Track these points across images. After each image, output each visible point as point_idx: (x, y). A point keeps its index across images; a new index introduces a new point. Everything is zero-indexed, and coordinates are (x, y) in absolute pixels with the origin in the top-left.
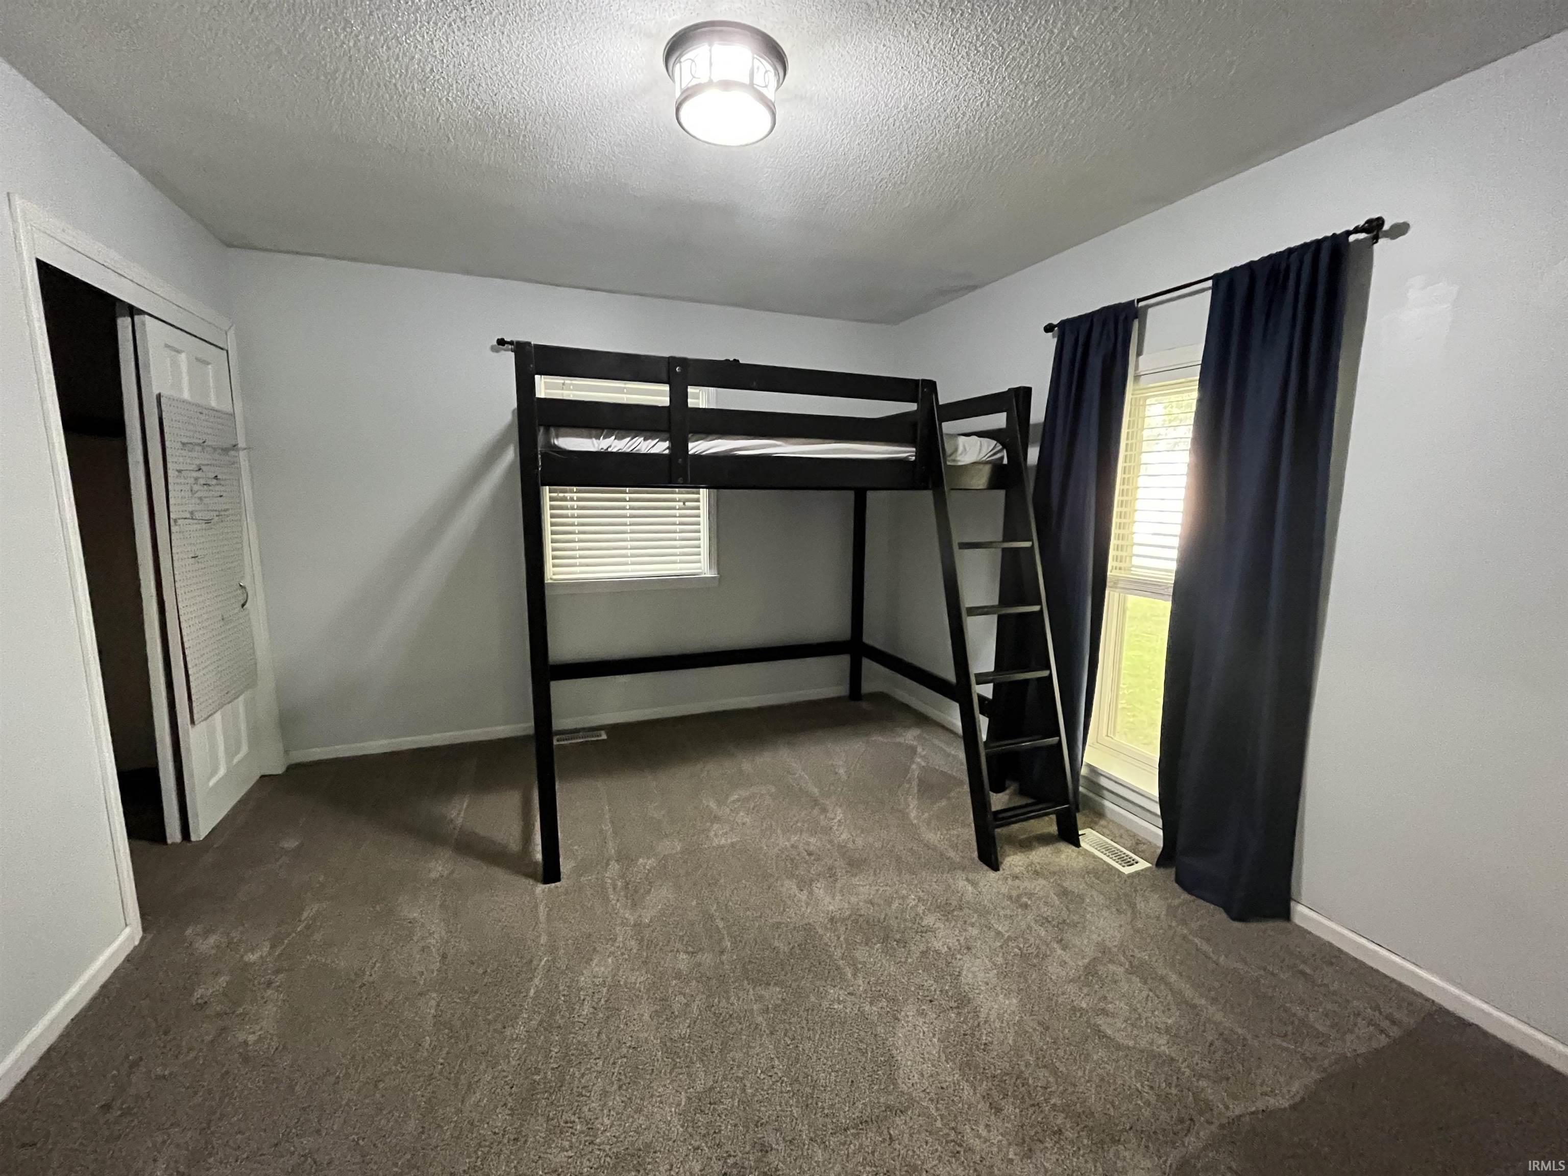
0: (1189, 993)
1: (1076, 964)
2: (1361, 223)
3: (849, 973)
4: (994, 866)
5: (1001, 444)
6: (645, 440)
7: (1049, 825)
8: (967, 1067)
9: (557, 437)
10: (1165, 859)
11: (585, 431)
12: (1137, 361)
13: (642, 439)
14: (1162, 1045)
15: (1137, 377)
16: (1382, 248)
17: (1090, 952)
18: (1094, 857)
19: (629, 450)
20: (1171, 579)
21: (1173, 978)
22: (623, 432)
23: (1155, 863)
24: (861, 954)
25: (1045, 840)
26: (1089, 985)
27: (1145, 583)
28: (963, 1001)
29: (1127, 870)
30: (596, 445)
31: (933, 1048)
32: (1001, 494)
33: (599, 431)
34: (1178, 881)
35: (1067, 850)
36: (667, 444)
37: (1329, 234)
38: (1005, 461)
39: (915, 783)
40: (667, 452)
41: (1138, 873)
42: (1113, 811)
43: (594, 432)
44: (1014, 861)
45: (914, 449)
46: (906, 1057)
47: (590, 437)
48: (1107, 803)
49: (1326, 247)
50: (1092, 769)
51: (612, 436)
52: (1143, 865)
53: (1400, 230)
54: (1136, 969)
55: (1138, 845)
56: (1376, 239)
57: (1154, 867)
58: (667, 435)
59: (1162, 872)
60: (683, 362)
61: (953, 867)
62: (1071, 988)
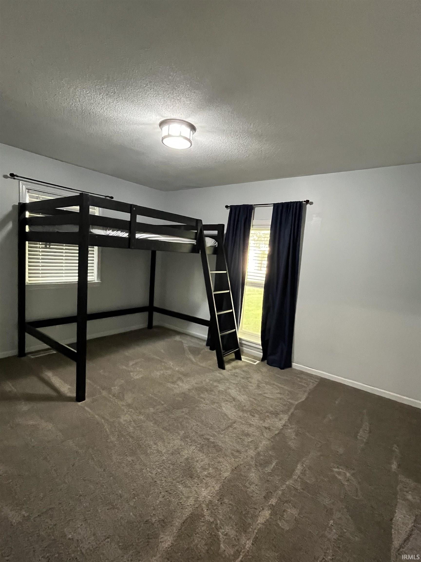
0: (280, 385)
1: (255, 386)
2: (305, 200)
3: (203, 400)
4: (224, 368)
5: (216, 241)
6: (121, 232)
7: (233, 356)
8: (243, 411)
9: (92, 229)
10: (263, 359)
11: (101, 227)
12: (253, 221)
13: (120, 232)
14: (279, 396)
15: (253, 225)
16: (308, 206)
17: (257, 382)
18: (246, 362)
19: (116, 235)
20: (263, 282)
21: (276, 383)
22: (114, 229)
23: (261, 360)
24: (202, 395)
25: (233, 360)
26: (260, 389)
27: (256, 284)
28: (234, 399)
29: (255, 364)
30: (105, 233)
31: (234, 410)
32: (215, 256)
33: (106, 228)
34: (268, 363)
35: (239, 361)
36: (127, 234)
37: (299, 201)
38: (217, 246)
39: (188, 351)
40: (127, 237)
41: (258, 364)
42: (246, 350)
43: (105, 228)
44: (227, 366)
45: (196, 241)
46: (228, 412)
47: (103, 230)
48: (244, 348)
49: (298, 204)
50: (240, 339)
51: (111, 230)
52: (258, 362)
53: (312, 203)
54: (267, 383)
55: (255, 358)
56: (307, 204)
57: (261, 362)
58: (127, 231)
59: (263, 363)
60: (135, 206)
61: (213, 371)
62: (256, 390)
